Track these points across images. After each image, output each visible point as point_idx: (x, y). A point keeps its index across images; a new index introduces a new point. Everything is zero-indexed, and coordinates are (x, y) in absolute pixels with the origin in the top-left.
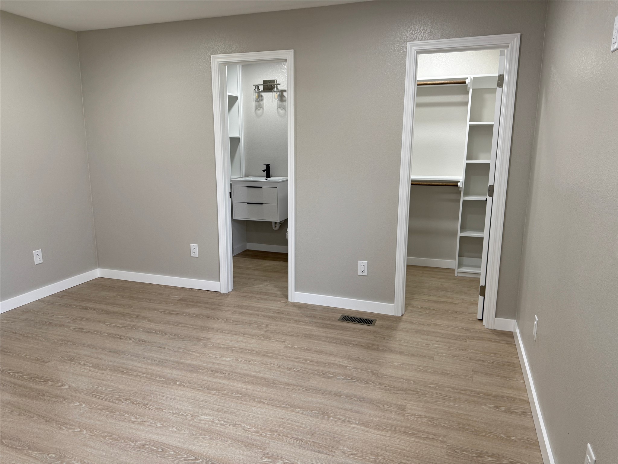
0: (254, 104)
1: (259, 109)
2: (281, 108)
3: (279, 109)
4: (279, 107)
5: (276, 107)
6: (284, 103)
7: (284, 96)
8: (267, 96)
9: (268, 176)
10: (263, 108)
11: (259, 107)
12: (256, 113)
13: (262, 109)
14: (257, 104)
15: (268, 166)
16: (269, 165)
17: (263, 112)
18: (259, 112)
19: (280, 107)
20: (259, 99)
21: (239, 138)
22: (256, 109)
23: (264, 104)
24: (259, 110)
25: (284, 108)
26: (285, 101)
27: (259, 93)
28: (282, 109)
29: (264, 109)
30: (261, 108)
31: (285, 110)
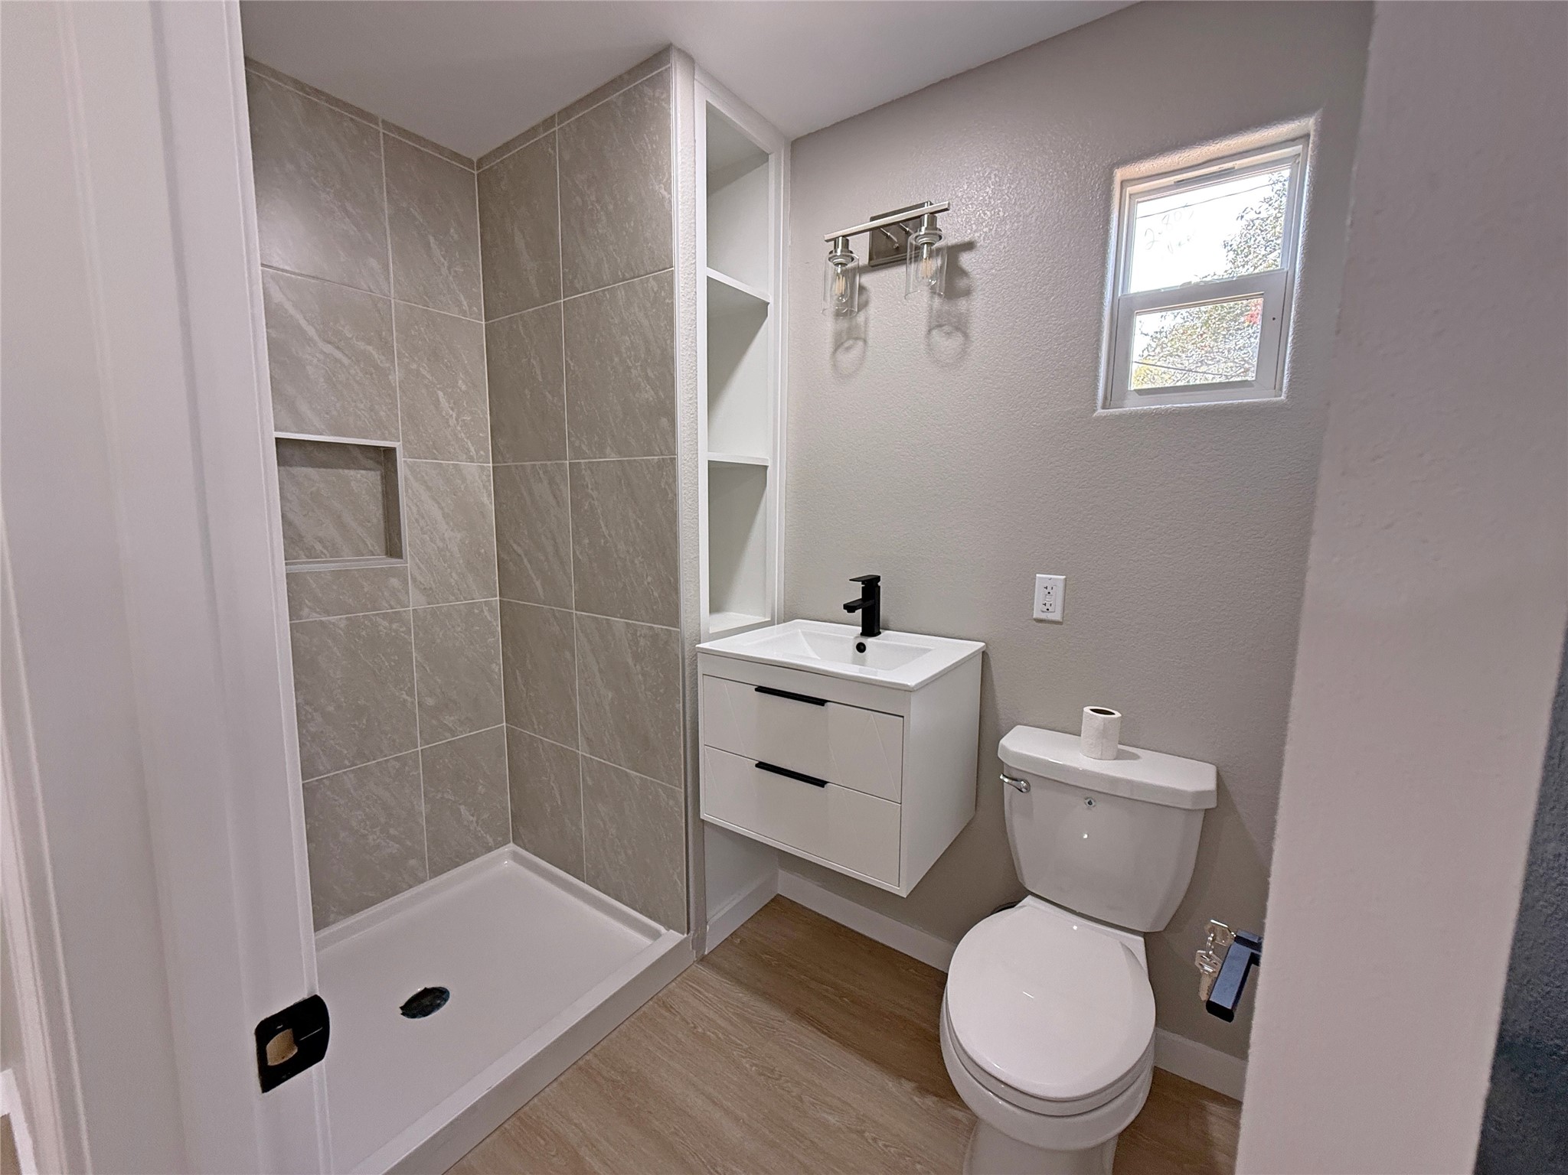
0: (828, 326)
1: (846, 345)
2: (946, 328)
3: (934, 332)
4: (936, 323)
5: (924, 329)
6: (962, 304)
7: (964, 273)
8: (882, 283)
9: (871, 627)
10: (865, 341)
11: (848, 339)
12: (835, 366)
13: (860, 343)
14: (844, 324)
15: (871, 586)
16: (878, 578)
17: (863, 357)
18: (847, 359)
19: (940, 326)
20: (851, 304)
21: (766, 467)
22: (838, 345)
23: (872, 323)
24: (848, 349)
25: (957, 329)
26: (967, 293)
27: (850, 275)
28: (949, 334)
29: (870, 342)
30: (857, 339)
31: (966, 335)
